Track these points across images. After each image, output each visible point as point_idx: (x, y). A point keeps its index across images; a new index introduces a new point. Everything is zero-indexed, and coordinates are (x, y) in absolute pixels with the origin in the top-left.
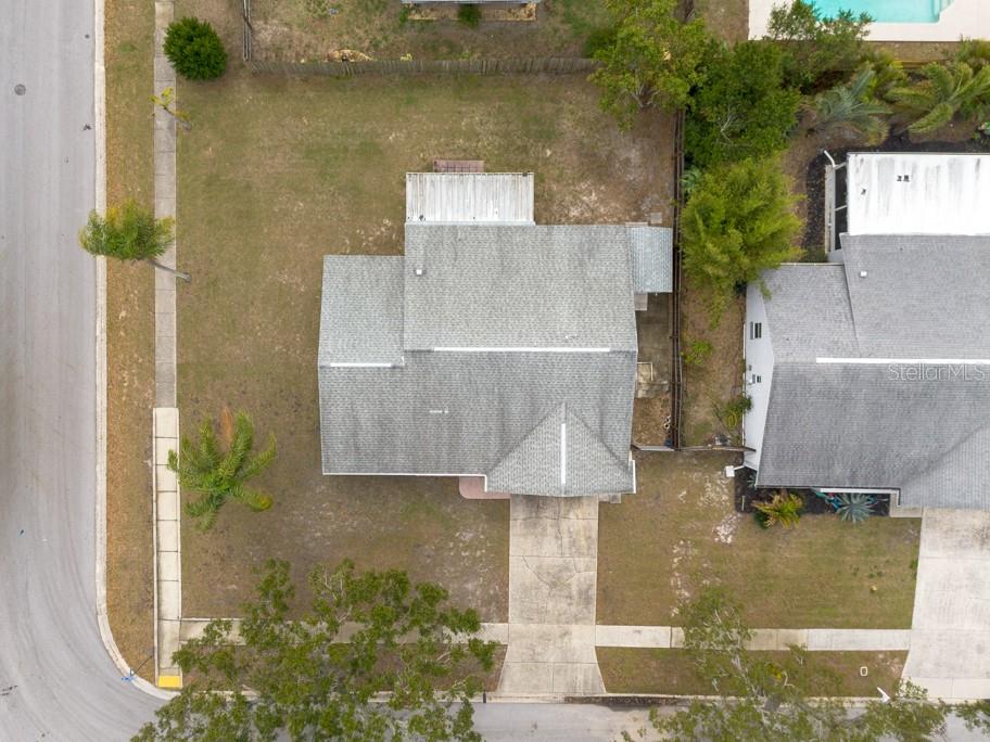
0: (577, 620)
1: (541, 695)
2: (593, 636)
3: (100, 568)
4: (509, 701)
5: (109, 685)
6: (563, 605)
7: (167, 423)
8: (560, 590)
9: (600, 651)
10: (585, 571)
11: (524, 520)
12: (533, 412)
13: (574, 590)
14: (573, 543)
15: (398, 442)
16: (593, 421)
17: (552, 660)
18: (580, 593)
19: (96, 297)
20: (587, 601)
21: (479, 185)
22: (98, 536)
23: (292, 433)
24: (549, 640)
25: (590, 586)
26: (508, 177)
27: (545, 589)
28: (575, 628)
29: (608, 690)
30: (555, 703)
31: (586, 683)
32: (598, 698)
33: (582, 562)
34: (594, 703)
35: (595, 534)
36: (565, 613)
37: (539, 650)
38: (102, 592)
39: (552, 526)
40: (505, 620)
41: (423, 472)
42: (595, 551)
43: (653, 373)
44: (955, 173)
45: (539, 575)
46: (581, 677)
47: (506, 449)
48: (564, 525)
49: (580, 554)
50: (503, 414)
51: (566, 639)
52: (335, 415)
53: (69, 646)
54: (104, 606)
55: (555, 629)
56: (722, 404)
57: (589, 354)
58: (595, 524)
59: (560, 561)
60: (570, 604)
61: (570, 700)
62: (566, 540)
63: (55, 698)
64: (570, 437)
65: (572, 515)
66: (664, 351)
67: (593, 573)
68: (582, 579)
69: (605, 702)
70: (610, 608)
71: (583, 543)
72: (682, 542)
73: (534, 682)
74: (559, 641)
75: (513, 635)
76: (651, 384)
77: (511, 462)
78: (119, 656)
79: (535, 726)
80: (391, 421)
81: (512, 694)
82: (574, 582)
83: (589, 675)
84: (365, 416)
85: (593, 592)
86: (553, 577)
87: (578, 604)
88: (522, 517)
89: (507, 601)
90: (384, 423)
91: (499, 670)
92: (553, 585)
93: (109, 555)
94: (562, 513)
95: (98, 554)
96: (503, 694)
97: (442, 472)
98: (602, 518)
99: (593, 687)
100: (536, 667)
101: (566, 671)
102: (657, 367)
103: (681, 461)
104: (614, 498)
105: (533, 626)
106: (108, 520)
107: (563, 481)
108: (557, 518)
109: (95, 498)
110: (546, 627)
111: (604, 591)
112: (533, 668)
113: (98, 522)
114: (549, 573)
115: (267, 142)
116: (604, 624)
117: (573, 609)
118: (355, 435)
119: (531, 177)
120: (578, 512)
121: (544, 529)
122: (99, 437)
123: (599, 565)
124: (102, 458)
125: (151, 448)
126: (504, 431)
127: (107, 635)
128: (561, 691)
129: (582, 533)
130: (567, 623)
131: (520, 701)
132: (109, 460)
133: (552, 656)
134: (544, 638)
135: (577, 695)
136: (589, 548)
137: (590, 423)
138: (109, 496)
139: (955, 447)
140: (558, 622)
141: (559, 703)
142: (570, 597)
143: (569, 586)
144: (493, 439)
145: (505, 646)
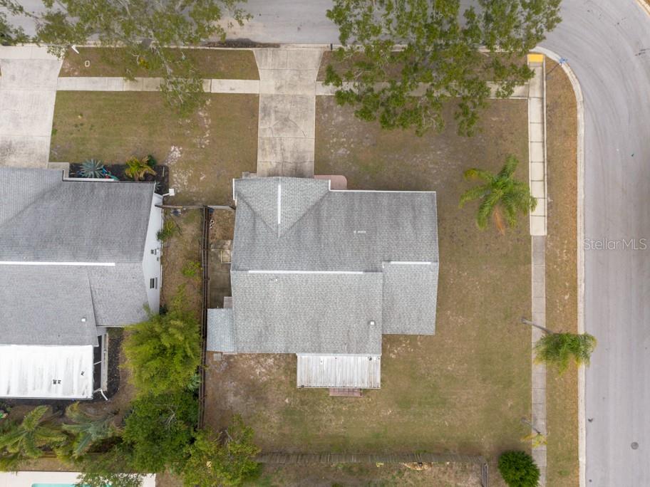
0: (271, 97)
1: (295, 49)
2: (262, 86)
3: (581, 131)
4: (316, 45)
5: (576, 56)
6: (280, 107)
7: (538, 225)
8: (281, 116)
9: (257, 77)
10: (266, 128)
11: (305, 162)
12: (299, 231)
13: (273, 116)
14: (273, 147)
15: (387, 212)
16: (260, 226)
17: (288, 72)
18: (269, 114)
19: (585, 309)
20: (265, 109)
21: (332, 379)
22: (583, 152)
23: (456, 218)
24: (289, 84)
25: (263, 118)
26: (314, 385)
27: (292, 117)
28: (273, 92)
29: (252, 52)
30: (287, 44)
31: (266, 57)
32: (259, 47)
33: (268, 134)
34: (261, 44)
35: (260, 152)
36: (279, 102)
37: (296, 78)
38: (580, 117)
39: (287, 158)
40: (318, 97)
41: (371, 193)
42: (260, 142)
43: (221, 256)
44: (23, 384)
45: (296, 126)
46: (270, 60)
47: (317, 207)
48: (279, 158)
49: (269, 139)
50: (318, 231)
51: (278, 85)
52: (428, 230)
53: (602, 82)
54: (579, 107)
55: (285, 91)
56: (176, 236)
57: (262, 269)
58: (259, 159)
59: (282, 135)
60: (276, 107)
61: (276, 46)
62: (278, 148)
63: (611, 48)
64: (275, 215)
65: (274, 164)
66: (213, 270)
67: (261, 127)
68: (268, 123)
69: (254, 45)
70: (250, 104)
71: (267, 147)
72: (203, 146)
73: (299, 58)
74: (283, 82)
75: (313, 87)
76: (222, 249)
77: (313, 199)
78: (569, 75)
79: (299, 29)
80: (391, 226)
81: (314, 49)
82: (273, 122)
83: (264, 62)
84: (409, 229)
85: (261, 115)
86: (286, 125)
87: (270, 107)
88: (307, 163)
89: (316, 109)
90: (396, 225)
91: (322, 65)
92: (287, 119)
93: (575, 140)
94: (281, 166)
95: (583, 141)
96: (320, 49)
97: (358, 193)
98: (255, 163)
99: (261, 54)
100: (298, 67)
101: (279, 64)
102: (218, 259)
103: (203, 199)
104: (247, 175)
105: (300, 93)
106: (576, 163)
107: (280, 186)
108: (284, 163)
109: (584, 177)
110: (292, 92)
111: (254, 116)
112: (300, 66)
113: (582, 161)
114: (290, 127)
115: (472, 409)
116: (254, 94)
117: (274, 104)
118: (415, 217)
119: (299, 385)
120: (270, 167)
121: (292, 155)
122: (582, 218)
123: (257, 133)
124: (580, 203)
125: (548, 210)
126: (318, 219)
127: (577, 88)
128: (282, 51)
129: (268, 153)
130: (278, 95)
131: (309, 45)
132: (575, 202)
133: (288, 74)
134: (293, 86)
135: (272, 49)
136: (263, 143)
137: (262, 224)
138: (576, 178)
139: (26, 207)
140: (283, 96)
141: (284, 44)
142: (276, 112)
143: (276, 119)
144: (325, 214)
145: (317, 80)
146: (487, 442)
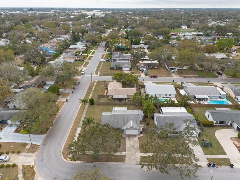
0: (137, 152)
1: (132, 163)
2: (139, 155)
6: (134, 150)
7: (79, 130)
9: (141, 156)
10: (137, 145)
11: (128, 139)
13: (136, 148)
14: (135, 142)
18: (137, 148)
19: (74, 120)
20: (138, 149)
21: (121, 108)
25: (138, 147)
26: (124, 108)
27: (131, 148)
28: (136, 153)
30: (134, 164)
33: (137, 144)
35: (138, 141)
37: (131, 156)
38: (63, 148)
40: (125, 152)
42: (138, 143)
44: (173, 109)
45: (130, 146)
48: (134, 140)
50: (124, 121)
51: (135, 155)
54: (63, 150)
55: (133, 153)
57: (134, 114)
59: (133, 144)
61: (136, 164)
62: (134, 141)
64: (132, 122)
71: (136, 142)
73: (130, 161)
74: (134, 155)
75: (127, 154)
77: (125, 126)
78: (62, 156)
79: (131, 167)
80: (110, 121)
81: (127, 163)
84: (107, 121)
89: (126, 149)
91: (125, 159)
92: (133, 147)
96: (125, 163)
98: (139, 139)
100: (131, 159)
101: (136, 159)
104: (140, 137)
105: (130, 153)
107: (132, 125)
108: (132, 139)
109: (66, 138)
110: (132, 153)
111: (141, 148)
115: (97, 109)
116: (141, 152)
117: (136, 150)
119: (127, 107)
120: (135, 138)
121: (131, 140)
122: (69, 132)
123: (139, 145)
125: (76, 132)
127: (61, 153)
128: (135, 163)
132: (70, 134)
133: (133, 157)
135: (138, 163)
140: (134, 152)
142: (135, 149)
143: (135, 147)
144: (123, 124)
145: (126, 156)
146: (95, 106)
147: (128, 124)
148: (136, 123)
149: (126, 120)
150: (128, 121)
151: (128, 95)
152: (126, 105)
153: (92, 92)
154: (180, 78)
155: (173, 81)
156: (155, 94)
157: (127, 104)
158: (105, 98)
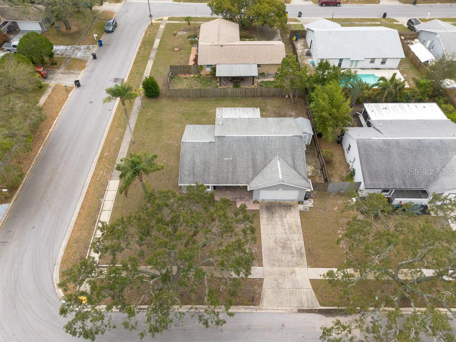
0: (298, 266)
1: (284, 308)
2: (307, 274)
4: (267, 311)
6: (289, 257)
7: (113, 186)
8: (288, 250)
9: (313, 281)
10: (298, 241)
11: (267, 218)
12: (266, 159)
13: (294, 250)
14: (290, 228)
15: (211, 171)
16: (290, 162)
17: (288, 287)
18: (297, 251)
19: (97, 150)
20: (301, 255)
21: (241, 111)
22: (69, 230)
24: (285, 276)
25: (302, 248)
26: (251, 109)
27: (280, 249)
28: (297, 269)
29: (321, 305)
30: (291, 312)
31: (308, 300)
32: (316, 310)
33: (296, 237)
34: (315, 313)
35: (299, 224)
36: (291, 261)
37: (280, 281)
38: (61, 254)
39: (279, 221)
40: (261, 265)
41: (221, 184)
42: (301, 231)
43: (313, 168)
44: (402, 108)
45: (276, 242)
46: (304, 297)
47: (255, 174)
48: (285, 220)
49: (295, 233)
50: (253, 159)
51: (294, 275)
52: (186, 160)
54: (60, 260)
55: (287, 270)
57: (285, 137)
58: (299, 220)
59: (285, 236)
60: (293, 257)
61: (301, 311)
62: (287, 227)
64: (281, 165)
65: (288, 216)
67: (302, 242)
68: (297, 245)
69: (320, 312)
70: (313, 261)
71: (295, 228)
72: (341, 228)
73: (280, 300)
74: (290, 276)
75: (266, 274)
76: (313, 171)
77: (259, 177)
79: (283, 326)
80: (208, 162)
81: (268, 307)
82: (293, 245)
83: (309, 297)
84: (198, 160)
85: (304, 250)
86: (283, 243)
87: (297, 257)
89: (262, 256)
90: (205, 164)
91: (260, 293)
92: (283, 247)
93: (71, 237)
94: (283, 215)
95: (66, 238)
96: (263, 308)
98: (302, 217)
99: (312, 303)
100: (280, 291)
101: (296, 293)
102: (314, 166)
104: (306, 209)
105: (276, 269)
106: (76, 223)
107: (281, 177)
108: (281, 217)
109: (73, 215)
110: (282, 269)
111: (309, 250)
112: (278, 292)
113: (71, 224)
114: (280, 242)
115: (170, 111)
116: (312, 267)
117: (295, 259)
118: (193, 168)
119: (259, 109)
120: (290, 214)
121: (276, 222)
122: (83, 192)
123: (304, 238)
124: (82, 200)
125: (104, 195)
126: (254, 166)
128: (295, 305)
129: (294, 224)
130: (293, 267)
131: (273, 311)
132: (85, 200)
133: (287, 285)
134: (282, 274)
135: (304, 308)
136: (298, 230)
137: (289, 163)
138: (79, 214)
140: (289, 266)
141: (295, 312)
142: (292, 253)
143: (291, 248)
144: (250, 169)
145: (262, 279)
147: (267, 170)
148: (295, 168)
149: (259, 157)
150: (266, 161)
151: (259, 66)
152: (254, 96)
153: (153, 55)
154: (402, 4)
155: (385, 15)
156: (341, 60)
157: (259, 94)
158: (192, 75)
